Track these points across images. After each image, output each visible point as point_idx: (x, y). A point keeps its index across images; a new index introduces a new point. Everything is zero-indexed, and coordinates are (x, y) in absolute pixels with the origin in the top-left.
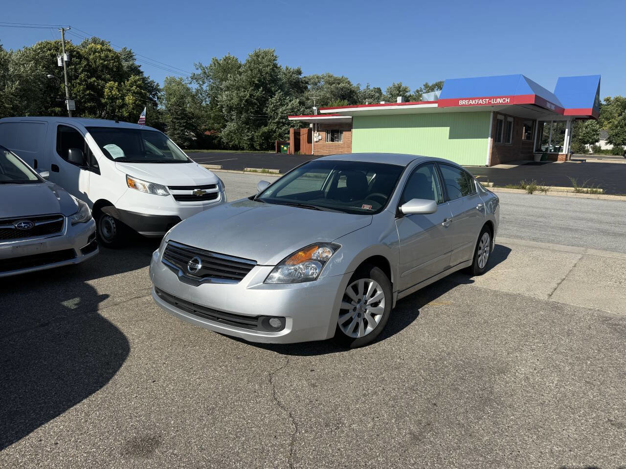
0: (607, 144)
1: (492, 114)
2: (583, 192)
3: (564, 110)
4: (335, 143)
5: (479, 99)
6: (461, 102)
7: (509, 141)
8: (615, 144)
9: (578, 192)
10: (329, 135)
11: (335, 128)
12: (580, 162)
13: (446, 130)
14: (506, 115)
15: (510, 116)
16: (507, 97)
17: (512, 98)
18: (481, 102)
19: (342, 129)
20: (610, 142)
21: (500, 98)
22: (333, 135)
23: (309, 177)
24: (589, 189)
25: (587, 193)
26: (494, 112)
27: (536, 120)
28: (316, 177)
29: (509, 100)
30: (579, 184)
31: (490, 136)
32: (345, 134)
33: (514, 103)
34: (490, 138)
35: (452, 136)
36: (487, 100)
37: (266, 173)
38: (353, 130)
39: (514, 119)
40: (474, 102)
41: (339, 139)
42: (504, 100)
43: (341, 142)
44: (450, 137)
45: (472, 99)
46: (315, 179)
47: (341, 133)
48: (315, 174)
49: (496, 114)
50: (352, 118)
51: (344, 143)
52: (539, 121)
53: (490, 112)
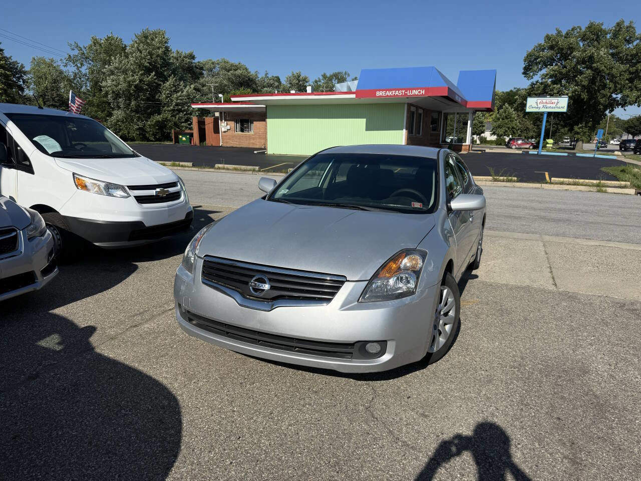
0: (491, 134)
1: (406, 106)
2: (500, 181)
3: (466, 102)
4: (246, 133)
5: (396, 90)
6: (379, 94)
7: (419, 134)
8: (498, 135)
9: (495, 180)
10: (238, 125)
11: (244, 118)
12: (480, 152)
13: (362, 122)
14: (417, 107)
15: (421, 108)
16: (422, 89)
17: (427, 90)
18: (397, 93)
19: (252, 119)
20: (494, 134)
21: (416, 89)
22: (242, 125)
23: (228, 169)
24: (505, 178)
25: (503, 181)
26: (408, 104)
27: (441, 113)
28: (235, 169)
29: (424, 92)
30: (497, 173)
31: (405, 127)
32: (256, 125)
33: (429, 95)
34: (404, 130)
36: (403, 91)
37: (176, 166)
38: (268, 120)
39: (424, 111)
40: (390, 93)
41: (249, 128)
42: (420, 92)
43: (252, 133)
44: (368, 129)
45: (389, 90)
46: (234, 172)
47: (252, 123)
48: (234, 166)
49: (410, 105)
50: (266, 107)
51: (255, 134)
52: (444, 113)
53: (405, 103)
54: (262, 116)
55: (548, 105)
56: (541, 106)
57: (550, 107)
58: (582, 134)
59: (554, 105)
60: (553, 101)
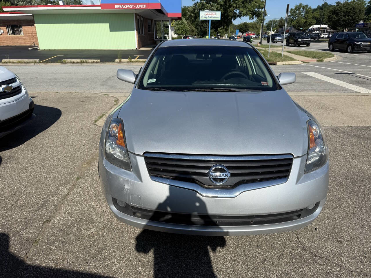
0: (175, 34)
3: (167, 13)
4: (17, 35)
5: (128, 4)
6: (117, 7)
7: (143, 33)
8: (178, 35)
10: (9, 29)
11: (14, 24)
13: (107, 26)
14: (140, 16)
15: (142, 17)
16: (145, 4)
17: (148, 5)
18: (129, 6)
19: (21, 24)
21: (141, 4)
22: (13, 29)
23: (13, 63)
26: (135, 14)
27: (153, 20)
28: (20, 62)
29: (146, 6)
31: (135, 29)
32: (25, 30)
33: (150, 8)
34: (135, 31)
35: (112, 30)
36: (133, 5)
38: (36, 25)
40: (124, 6)
41: (20, 32)
42: (143, 6)
43: (22, 35)
44: (111, 30)
45: (124, 4)
46: (19, 64)
47: (21, 28)
48: (18, 60)
49: (137, 15)
50: (33, 15)
51: (25, 35)
52: (155, 20)
53: (133, 14)
54: (30, 22)
55: (211, 16)
56: (207, 16)
57: (212, 17)
58: (222, 33)
59: (214, 16)
60: (213, 13)
